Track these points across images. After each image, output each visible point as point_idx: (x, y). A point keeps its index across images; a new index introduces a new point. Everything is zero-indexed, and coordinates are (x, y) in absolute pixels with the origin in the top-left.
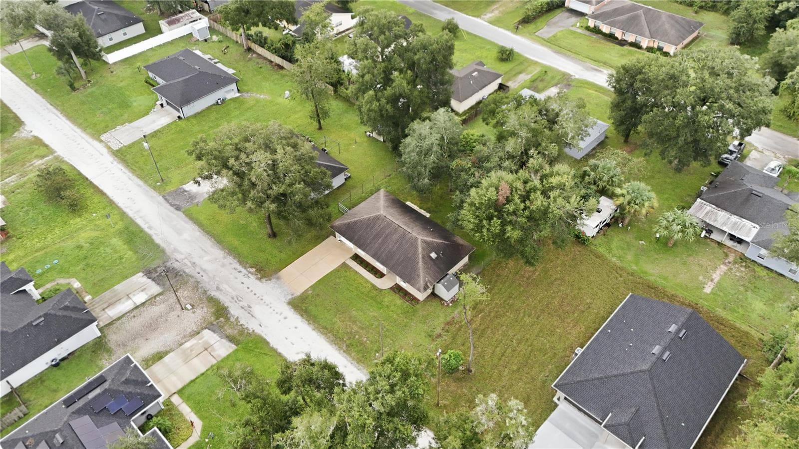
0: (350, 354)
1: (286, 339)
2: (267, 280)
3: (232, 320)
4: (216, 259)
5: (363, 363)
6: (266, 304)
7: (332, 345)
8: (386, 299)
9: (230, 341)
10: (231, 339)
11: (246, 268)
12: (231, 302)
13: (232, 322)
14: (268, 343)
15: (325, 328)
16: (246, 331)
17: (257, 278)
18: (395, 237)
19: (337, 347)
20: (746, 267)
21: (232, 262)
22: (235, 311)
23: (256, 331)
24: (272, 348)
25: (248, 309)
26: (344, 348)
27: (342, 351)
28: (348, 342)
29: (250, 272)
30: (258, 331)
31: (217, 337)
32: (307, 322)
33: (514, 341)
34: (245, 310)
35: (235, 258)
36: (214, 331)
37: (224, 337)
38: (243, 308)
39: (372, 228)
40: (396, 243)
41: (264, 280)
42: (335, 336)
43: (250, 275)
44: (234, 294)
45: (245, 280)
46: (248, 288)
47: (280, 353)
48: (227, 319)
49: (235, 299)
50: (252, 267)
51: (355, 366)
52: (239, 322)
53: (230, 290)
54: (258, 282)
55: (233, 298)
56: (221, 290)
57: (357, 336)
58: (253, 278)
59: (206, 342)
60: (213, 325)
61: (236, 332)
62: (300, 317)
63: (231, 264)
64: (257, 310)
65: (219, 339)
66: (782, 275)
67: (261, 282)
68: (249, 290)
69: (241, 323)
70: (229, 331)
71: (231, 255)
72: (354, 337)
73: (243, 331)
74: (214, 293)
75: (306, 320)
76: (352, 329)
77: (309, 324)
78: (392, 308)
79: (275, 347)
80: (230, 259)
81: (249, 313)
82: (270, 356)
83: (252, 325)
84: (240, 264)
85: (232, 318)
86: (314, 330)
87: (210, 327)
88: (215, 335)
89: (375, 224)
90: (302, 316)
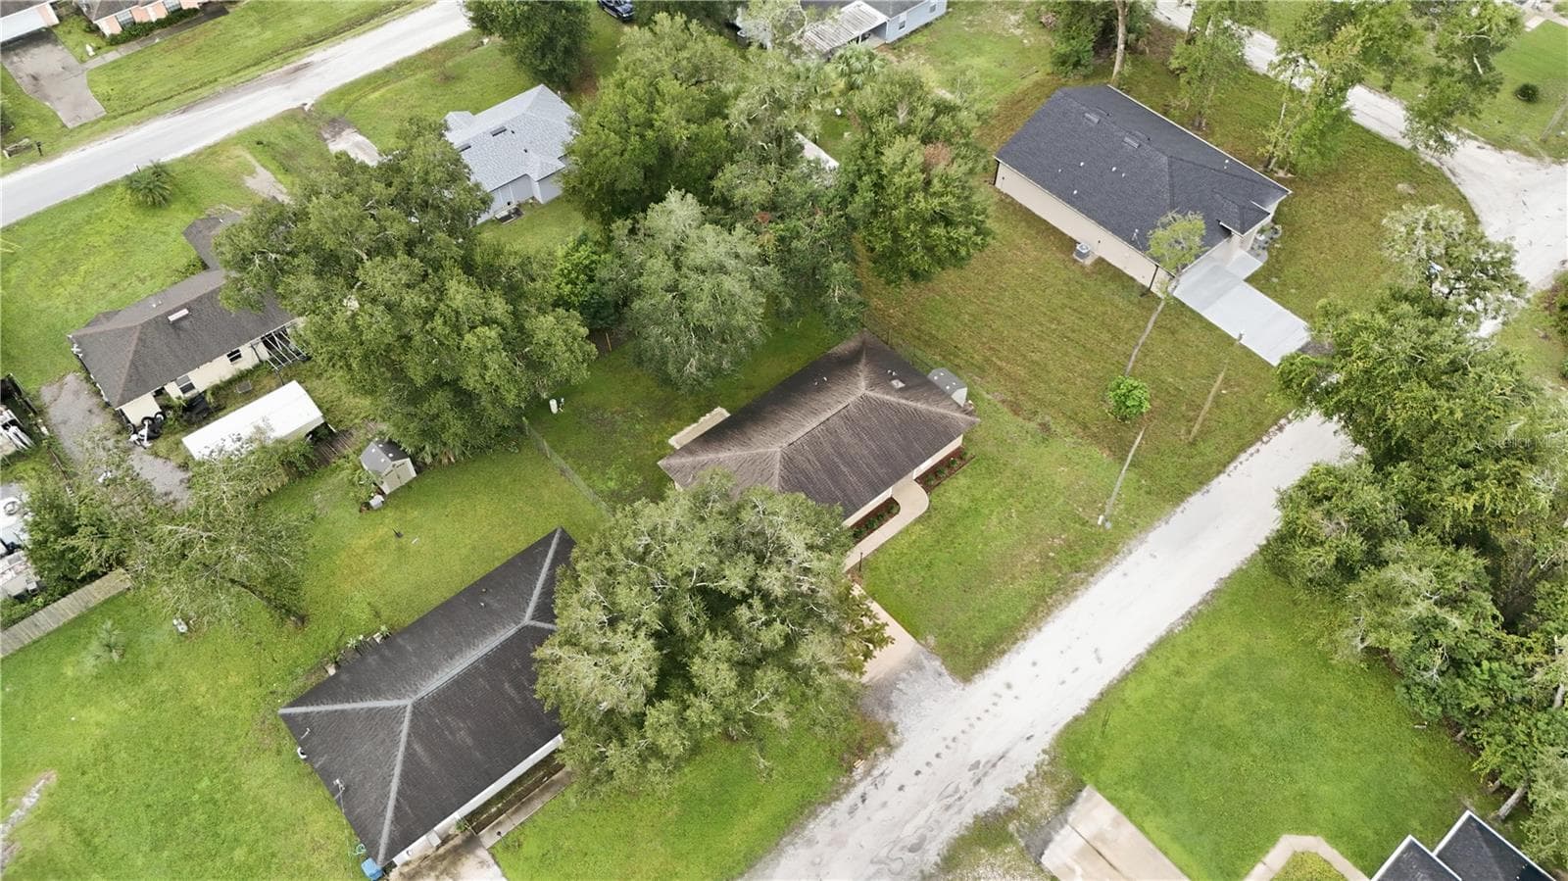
0: (1096, 567)
1: (1063, 682)
2: (894, 732)
3: (1014, 802)
4: (813, 864)
5: (1116, 544)
6: (967, 729)
7: (1076, 597)
8: (957, 502)
9: (1072, 802)
10: (1067, 800)
11: (854, 785)
12: (960, 811)
13: (1021, 802)
14: (1076, 719)
15: (1033, 610)
16: (1045, 768)
17: (888, 754)
18: (846, 437)
19: (1082, 587)
20: (909, 50)
21: (827, 822)
22: (989, 797)
23: (1046, 747)
24: (1089, 710)
25: (980, 771)
26: (1083, 575)
27: (1091, 579)
28: (1066, 569)
29: (868, 773)
30: (1045, 739)
31: (1063, 832)
32: (1020, 643)
33: (1053, 326)
34: (985, 774)
35: (814, 815)
36: (1046, 843)
37: (1060, 816)
38: (979, 781)
39: (807, 477)
40: (861, 439)
41: (893, 739)
42: (1052, 591)
43: (876, 773)
44: (934, 806)
45: (892, 782)
46: (918, 773)
47: (1102, 694)
48: (1012, 813)
49: (951, 800)
50: (851, 769)
51: (1124, 558)
52: (1020, 785)
53: (924, 815)
54: (898, 754)
55: (948, 807)
56: (922, 840)
57: (1052, 554)
58: (885, 765)
59: (1081, 855)
60: (1027, 847)
61: (1047, 791)
62: (1006, 656)
63: (833, 824)
64: (982, 748)
65: (1067, 827)
66: (927, 25)
67: (899, 745)
68: (925, 770)
69: (1023, 780)
70: (1047, 805)
71: (803, 827)
72: (1053, 558)
73: (1045, 774)
74: (932, 855)
75: (1014, 643)
76: (1032, 562)
77: (1024, 638)
78: (978, 494)
79: (1086, 704)
80: (819, 828)
81: (994, 765)
82: (1108, 713)
83: (1030, 756)
84: (838, 798)
85: (1008, 804)
86: (1039, 629)
87: (1034, 853)
88: (1057, 838)
89: (802, 471)
90: (1003, 652)
